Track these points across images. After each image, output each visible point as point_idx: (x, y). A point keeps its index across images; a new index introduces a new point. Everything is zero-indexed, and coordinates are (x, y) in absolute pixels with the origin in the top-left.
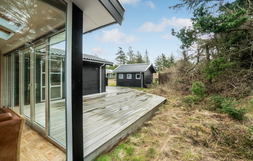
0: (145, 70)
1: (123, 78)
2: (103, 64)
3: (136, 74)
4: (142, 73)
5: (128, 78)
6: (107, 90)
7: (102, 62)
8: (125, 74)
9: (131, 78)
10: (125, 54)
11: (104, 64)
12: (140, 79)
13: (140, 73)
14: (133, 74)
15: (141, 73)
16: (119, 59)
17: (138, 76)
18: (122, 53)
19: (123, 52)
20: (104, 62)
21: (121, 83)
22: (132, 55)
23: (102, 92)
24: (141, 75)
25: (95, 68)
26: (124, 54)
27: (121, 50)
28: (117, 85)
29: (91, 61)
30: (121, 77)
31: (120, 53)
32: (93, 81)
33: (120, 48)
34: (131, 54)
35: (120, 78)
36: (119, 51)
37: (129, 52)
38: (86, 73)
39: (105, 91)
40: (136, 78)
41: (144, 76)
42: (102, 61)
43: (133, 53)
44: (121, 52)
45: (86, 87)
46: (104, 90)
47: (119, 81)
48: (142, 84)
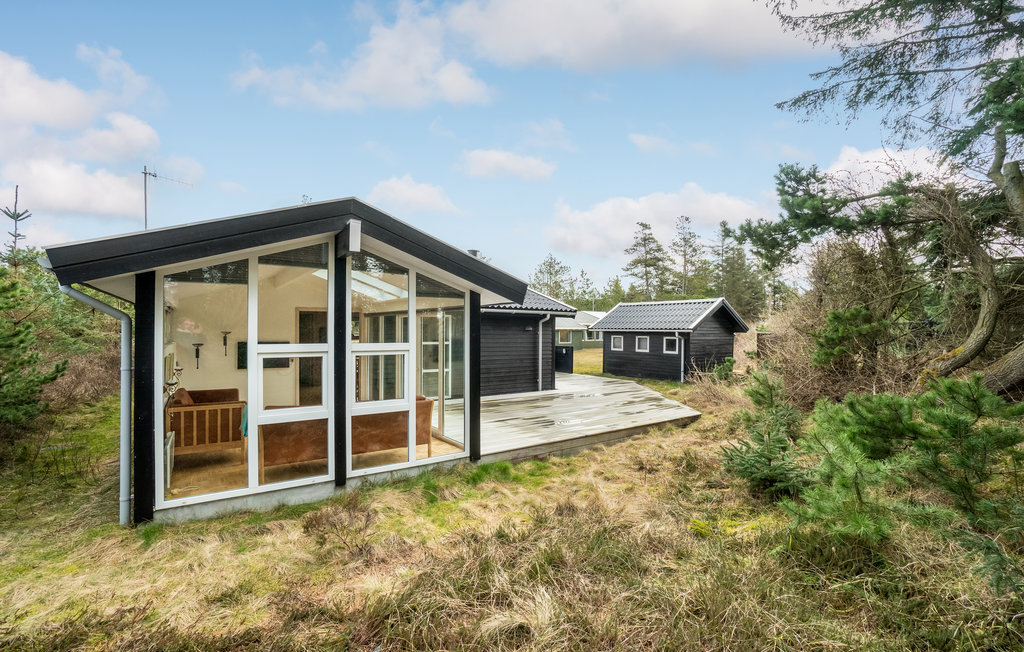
0: (692, 326)
1: (622, 350)
2: (545, 316)
3: (665, 338)
4: (680, 334)
5: (637, 350)
6: (558, 383)
7: (543, 312)
8: (630, 336)
9: (648, 351)
10: (665, 248)
11: (548, 317)
12: (676, 352)
13: (673, 334)
14: (656, 336)
15: (677, 334)
16: (640, 269)
17: (671, 345)
18: (653, 246)
19: (655, 241)
20: (547, 310)
21: (618, 367)
22: (695, 250)
23: (543, 389)
24: (680, 340)
25: (525, 327)
26: (659, 249)
27: (647, 231)
28: (604, 372)
29: (515, 311)
30: (618, 345)
31: (644, 246)
32: (521, 360)
33: (642, 224)
34: (691, 246)
35: (612, 349)
36: (641, 236)
37: (677, 240)
38: (503, 341)
39: (553, 388)
40: (665, 352)
41: (689, 343)
42: (542, 309)
43: (697, 242)
44: (646, 240)
45: (502, 375)
46: (550, 384)
47: (611, 358)
48: (682, 369)
